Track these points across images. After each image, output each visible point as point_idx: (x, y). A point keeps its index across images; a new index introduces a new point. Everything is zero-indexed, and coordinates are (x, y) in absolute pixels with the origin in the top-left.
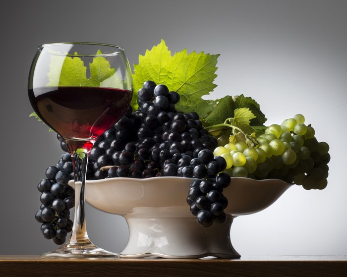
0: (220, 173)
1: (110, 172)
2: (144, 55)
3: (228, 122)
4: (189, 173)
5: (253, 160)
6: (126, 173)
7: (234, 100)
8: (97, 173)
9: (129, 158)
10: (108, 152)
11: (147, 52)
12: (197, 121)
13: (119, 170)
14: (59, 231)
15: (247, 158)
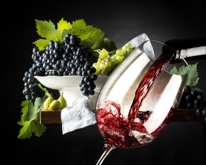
0: (93, 74)
1: (50, 73)
2: (75, 21)
3: (99, 51)
4: (81, 74)
5: (109, 66)
6: (56, 74)
7: (105, 42)
8: (46, 73)
9: (59, 67)
10: (51, 64)
11: (77, 21)
12: (88, 50)
13: (53, 73)
14: (32, 97)
15: (106, 66)
